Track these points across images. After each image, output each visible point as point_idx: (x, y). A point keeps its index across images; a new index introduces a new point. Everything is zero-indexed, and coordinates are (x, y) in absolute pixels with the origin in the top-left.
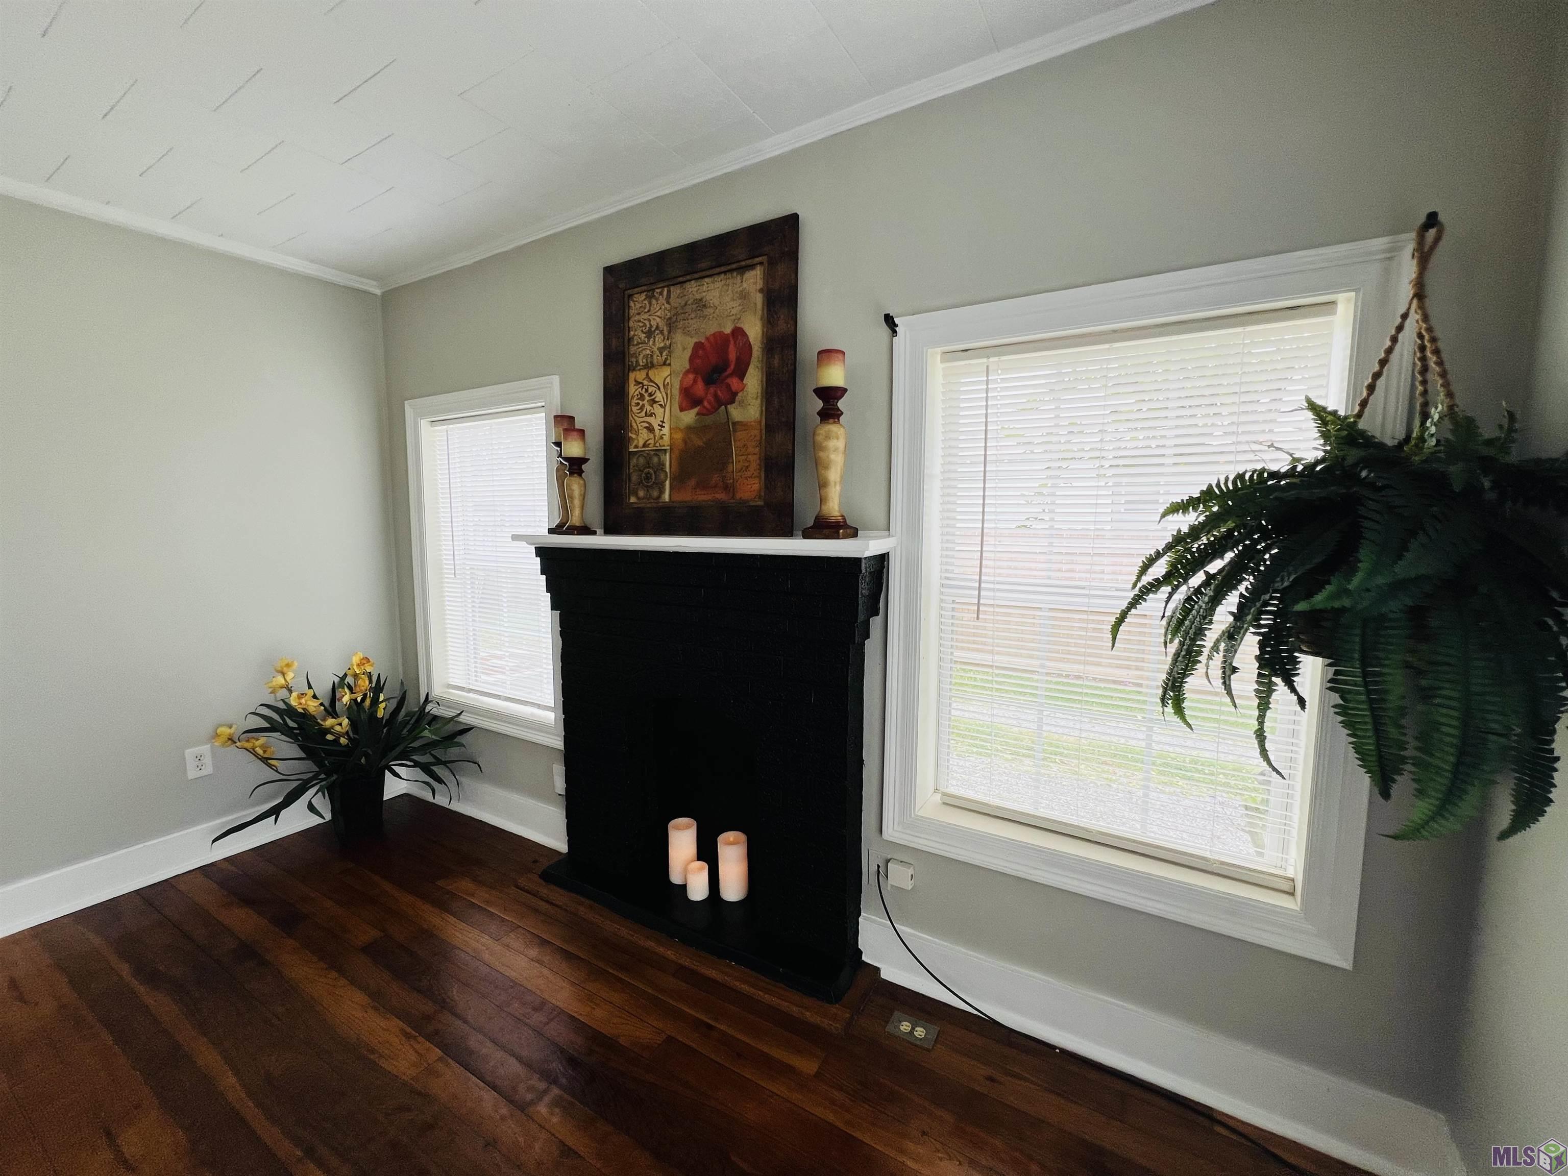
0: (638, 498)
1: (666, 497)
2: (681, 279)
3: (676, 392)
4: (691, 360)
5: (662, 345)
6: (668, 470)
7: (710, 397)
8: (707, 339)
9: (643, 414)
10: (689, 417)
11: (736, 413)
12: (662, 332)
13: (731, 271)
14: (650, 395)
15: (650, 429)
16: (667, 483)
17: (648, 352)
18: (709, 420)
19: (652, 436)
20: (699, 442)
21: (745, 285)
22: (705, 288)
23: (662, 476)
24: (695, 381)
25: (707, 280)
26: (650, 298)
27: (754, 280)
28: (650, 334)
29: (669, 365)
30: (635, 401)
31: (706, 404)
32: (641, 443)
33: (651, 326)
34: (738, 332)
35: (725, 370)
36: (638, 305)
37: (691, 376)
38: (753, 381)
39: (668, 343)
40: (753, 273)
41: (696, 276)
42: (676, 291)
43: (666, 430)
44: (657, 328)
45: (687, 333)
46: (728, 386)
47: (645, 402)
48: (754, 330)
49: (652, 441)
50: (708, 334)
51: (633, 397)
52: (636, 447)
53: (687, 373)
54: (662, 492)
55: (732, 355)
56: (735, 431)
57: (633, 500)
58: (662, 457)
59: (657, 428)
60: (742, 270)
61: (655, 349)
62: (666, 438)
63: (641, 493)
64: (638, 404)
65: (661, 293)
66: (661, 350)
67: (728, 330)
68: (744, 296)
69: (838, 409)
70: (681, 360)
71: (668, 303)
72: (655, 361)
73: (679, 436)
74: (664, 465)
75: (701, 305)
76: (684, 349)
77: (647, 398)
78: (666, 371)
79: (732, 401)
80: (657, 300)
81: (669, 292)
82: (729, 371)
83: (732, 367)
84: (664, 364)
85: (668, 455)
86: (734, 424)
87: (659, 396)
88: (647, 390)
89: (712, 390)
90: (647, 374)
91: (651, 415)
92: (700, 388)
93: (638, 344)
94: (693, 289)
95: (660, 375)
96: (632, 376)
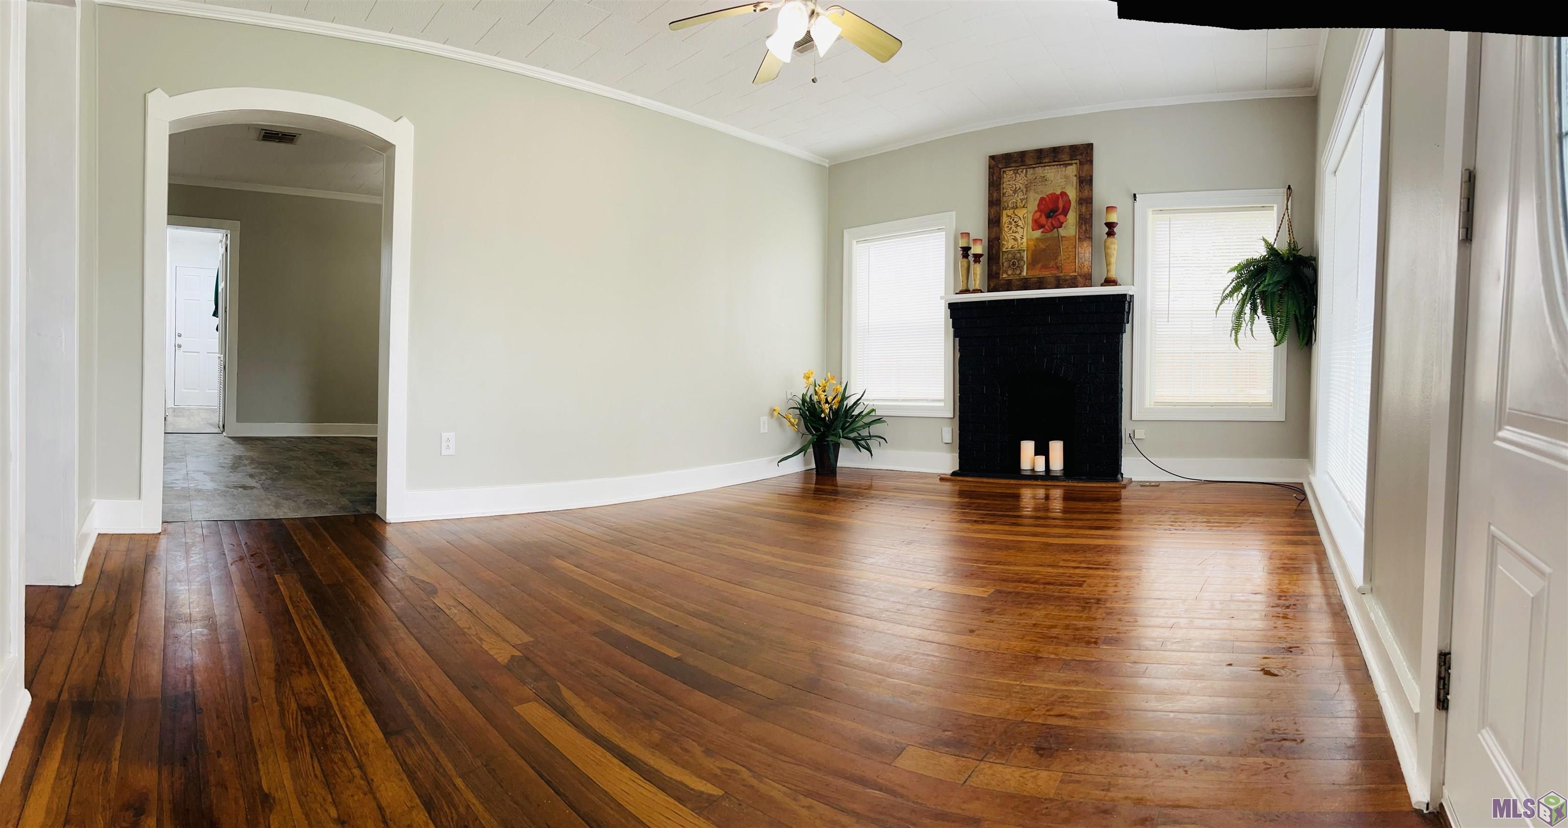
0: (1008, 275)
1: (1024, 273)
2: (1034, 166)
3: (1030, 221)
4: (1039, 205)
5: (1023, 197)
6: (1025, 260)
7: (1049, 224)
8: (1047, 196)
9: (1011, 232)
10: (1038, 233)
11: (1062, 232)
12: (1022, 191)
13: (1060, 165)
14: (1015, 222)
15: (1015, 239)
16: (1025, 267)
17: (1014, 200)
18: (1049, 235)
19: (1016, 243)
20: (1043, 246)
21: (1067, 172)
22: (1046, 171)
23: (1022, 263)
24: (1041, 216)
25: (1047, 167)
26: (1016, 173)
27: (1072, 170)
28: (1015, 191)
29: (1027, 207)
30: (1006, 225)
31: (1046, 227)
32: (1010, 247)
33: (1016, 188)
34: (1064, 194)
35: (1056, 212)
36: (1009, 177)
37: (1039, 214)
38: (1072, 217)
39: (1026, 197)
40: (1071, 167)
41: (1042, 165)
42: (1030, 171)
43: (1025, 240)
44: (1020, 189)
45: (1037, 193)
46: (1059, 220)
47: (1012, 226)
48: (1072, 194)
49: (1016, 246)
50: (1048, 193)
51: (1005, 223)
52: (1007, 248)
53: (1036, 212)
54: (1022, 271)
55: (1061, 205)
56: (1062, 241)
57: (1005, 276)
58: (1022, 254)
59: (1019, 239)
60: (1066, 165)
61: (1018, 199)
62: (1025, 244)
63: (1010, 272)
64: (1008, 227)
65: (1022, 172)
66: (1022, 200)
67: (1058, 193)
68: (1066, 177)
69: (1113, 232)
70: (1033, 205)
71: (1026, 177)
72: (1018, 206)
73: (1032, 243)
74: (1023, 257)
75: (1044, 179)
76: (1035, 200)
77: (1014, 224)
78: (1025, 211)
79: (1061, 227)
80: (1020, 175)
81: (1026, 171)
82: (1059, 212)
83: (1061, 210)
84: (1024, 207)
85: (1025, 252)
86: (1062, 237)
87: (1020, 223)
88: (1013, 220)
89: (1050, 220)
90: (1014, 212)
91: (1016, 232)
92: (1043, 220)
93: (1009, 196)
94: (1039, 171)
95: (1021, 213)
96: (1004, 212)
